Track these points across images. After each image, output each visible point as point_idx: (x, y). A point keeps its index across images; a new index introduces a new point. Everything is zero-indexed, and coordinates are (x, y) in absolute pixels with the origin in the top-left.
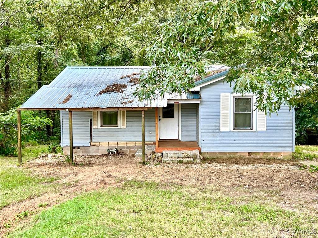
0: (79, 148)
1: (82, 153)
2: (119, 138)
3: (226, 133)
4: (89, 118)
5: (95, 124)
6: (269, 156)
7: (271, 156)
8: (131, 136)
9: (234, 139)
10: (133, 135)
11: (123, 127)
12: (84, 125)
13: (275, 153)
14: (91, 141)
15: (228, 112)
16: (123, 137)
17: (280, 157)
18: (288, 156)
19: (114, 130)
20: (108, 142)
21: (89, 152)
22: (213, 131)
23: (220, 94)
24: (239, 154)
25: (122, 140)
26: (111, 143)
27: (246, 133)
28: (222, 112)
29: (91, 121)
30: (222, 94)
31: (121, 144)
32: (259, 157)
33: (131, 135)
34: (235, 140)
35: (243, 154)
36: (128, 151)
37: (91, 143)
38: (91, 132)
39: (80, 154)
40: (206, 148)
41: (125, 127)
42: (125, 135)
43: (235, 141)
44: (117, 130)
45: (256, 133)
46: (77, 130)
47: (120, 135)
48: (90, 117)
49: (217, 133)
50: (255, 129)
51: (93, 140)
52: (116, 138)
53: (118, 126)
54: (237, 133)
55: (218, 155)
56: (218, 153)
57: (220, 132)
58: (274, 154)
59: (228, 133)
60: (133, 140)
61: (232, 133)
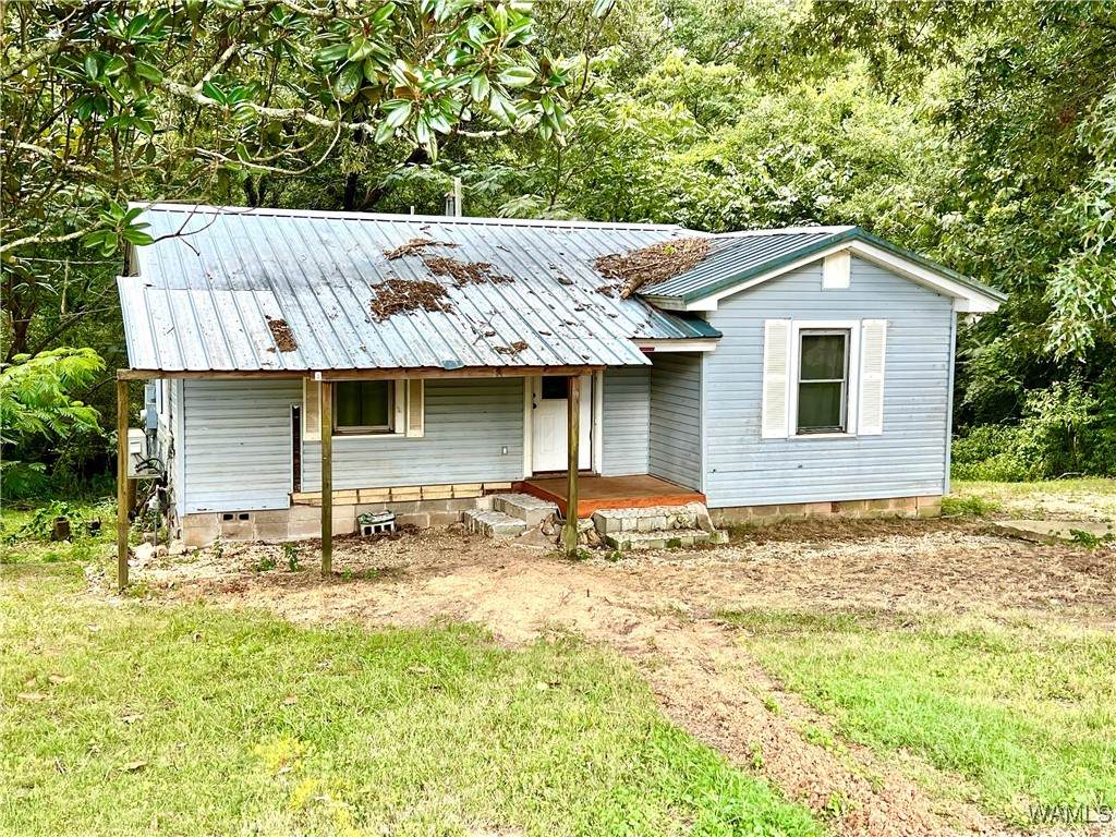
0: (244, 517)
1: (259, 533)
2: (396, 472)
3: (776, 445)
4: (287, 402)
5: (311, 424)
6: (886, 511)
7: (891, 510)
8: (439, 465)
9: (799, 462)
10: (445, 460)
11: (412, 434)
12: (271, 430)
13: (901, 500)
14: (297, 489)
15: (785, 378)
16: (412, 471)
17: (911, 512)
18: (929, 507)
19: (382, 446)
20: (358, 491)
21: (284, 531)
22: (741, 440)
23: (764, 322)
24: (808, 510)
25: (410, 479)
26: (369, 492)
27: (829, 443)
28: (767, 378)
29: (297, 413)
30: (769, 323)
31: (402, 495)
32: (858, 516)
33: (439, 461)
34: (800, 467)
35: (819, 510)
36: (425, 517)
37: (296, 497)
38: (297, 456)
39: (251, 540)
40: (719, 494)
41: (418, 433)
42: (418, 462)
43: (800, 470)
44: (390, 445)
45: (857, 443)
46: (241, 449)
47: (404, 463)
48: (293, 400)
49: (753, 446)
50: (854, 431)
51: (304, 485)
52: (387, 472)
53: (393, 432)
54: (806, 444)
55: (752, 517)
56: (750, 510)
57: (761, 441)
58: (897, 505)
59: (781, 445)
60: (444, 479)
61: (793, 445)
